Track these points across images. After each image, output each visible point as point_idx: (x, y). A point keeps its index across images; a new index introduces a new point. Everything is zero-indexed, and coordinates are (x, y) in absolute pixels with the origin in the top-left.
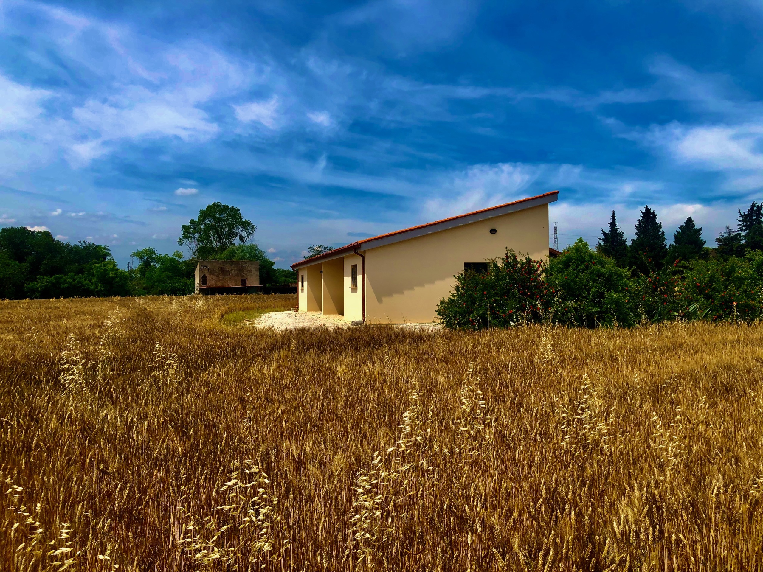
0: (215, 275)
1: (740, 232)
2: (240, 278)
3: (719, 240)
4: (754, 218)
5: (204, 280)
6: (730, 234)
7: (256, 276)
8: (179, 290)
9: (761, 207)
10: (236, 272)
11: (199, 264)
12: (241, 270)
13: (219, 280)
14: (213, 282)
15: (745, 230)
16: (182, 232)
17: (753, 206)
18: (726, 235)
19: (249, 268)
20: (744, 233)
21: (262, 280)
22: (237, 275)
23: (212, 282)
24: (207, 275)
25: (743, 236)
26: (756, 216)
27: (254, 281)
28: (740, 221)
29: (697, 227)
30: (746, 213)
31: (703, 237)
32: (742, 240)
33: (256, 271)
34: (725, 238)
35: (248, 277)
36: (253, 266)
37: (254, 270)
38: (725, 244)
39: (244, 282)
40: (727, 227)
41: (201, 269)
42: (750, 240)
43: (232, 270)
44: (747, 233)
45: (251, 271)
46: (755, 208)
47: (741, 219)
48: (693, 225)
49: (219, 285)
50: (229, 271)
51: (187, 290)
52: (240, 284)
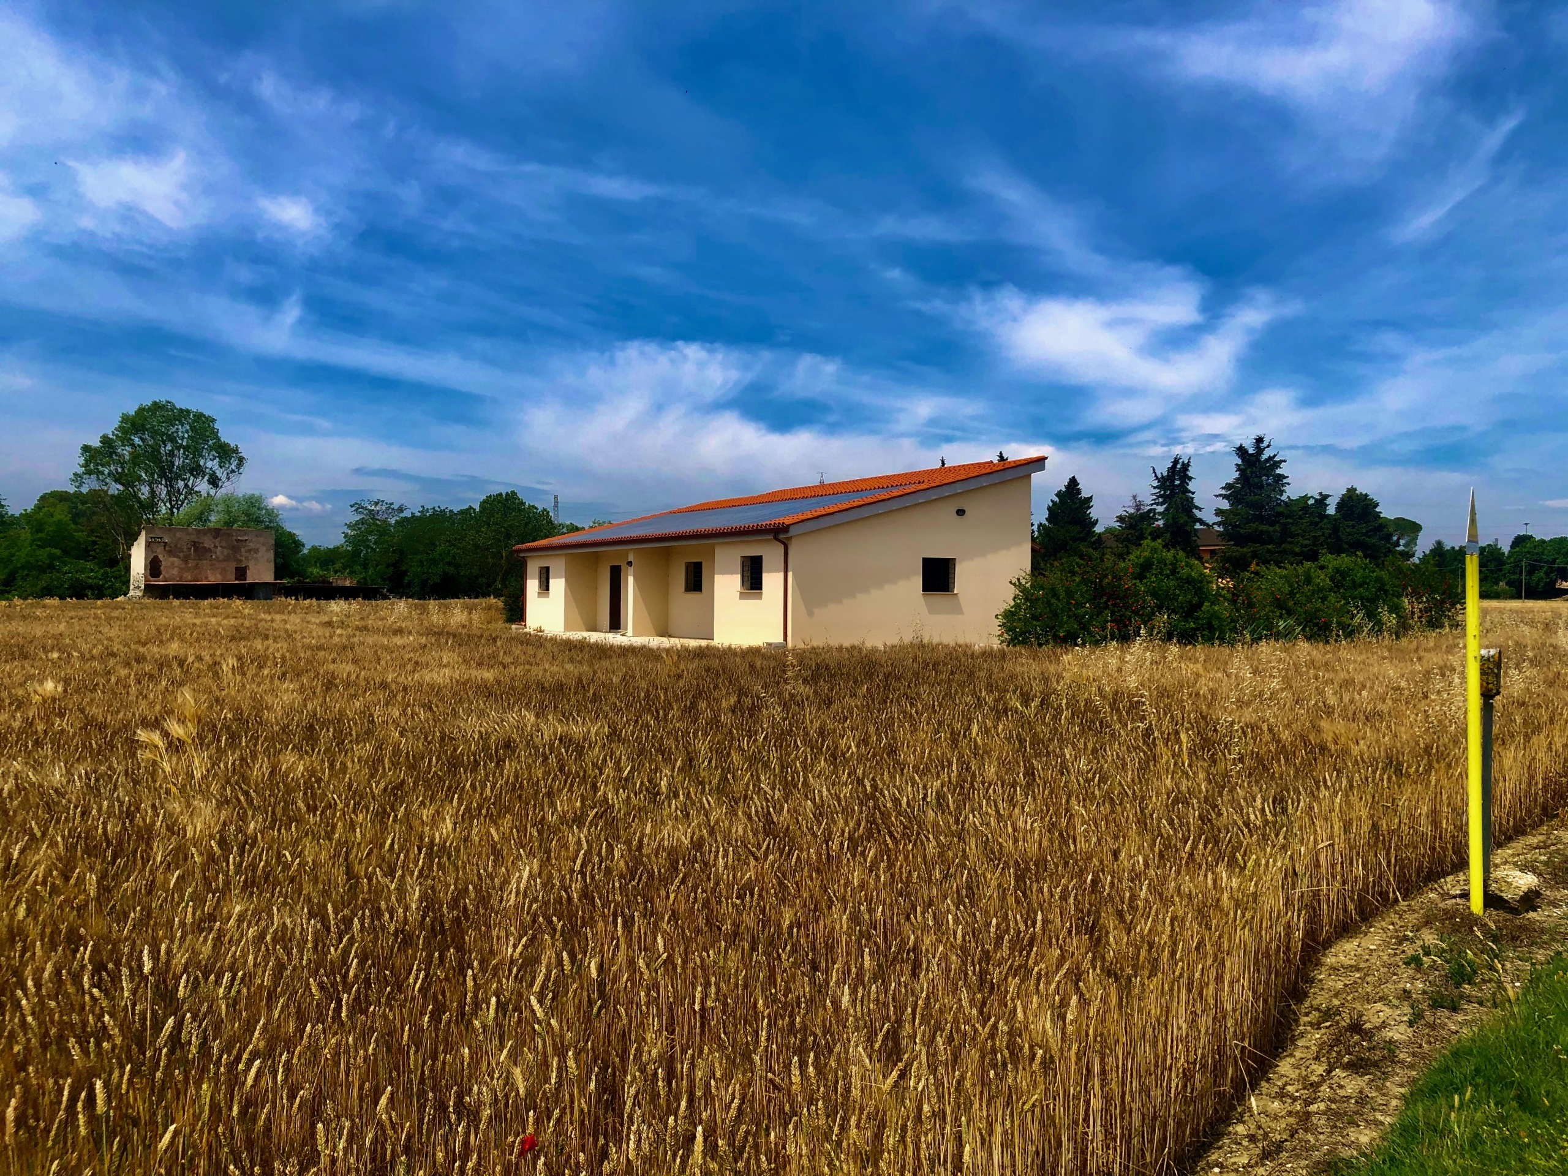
0: (178, 557)
1: (1154, 506)
2: (233, 565)
3: (1121, 519)
4: (1177, 482)
5: (153, 567)
6: (1138, 510)
7: (268, 561)
8: (91, 587)
9: (1188, 465)
10: (226, 552)
11: (143, 533)
12: (235, 548)
13: (189, 569)
14: (175, 572)
15: (1162, 504)
16: (82, 461)
17: (1176, 461)
18: (1132, 511)
19: (252, 545)
20: (1160, 509)
21: (280, 571)
22: (227, 559)
23: (173, 572)
24: (161, 557)
25: (1160, 514)
26: (1180, 479)
27: (262, 572)
28: (1155, 488)
29: (1085, 494)
30: (1165, 474)
31: (1094, 513)
32: (1157, 520)
33: (267, 550)
34: (1131, 516)
35: (251, 564)
36: (261, 539)
37: (263, 550)
38: (1131, 527)
39: (241, 572)
40: (1134, 497)
41: (148, 545)
42: (1171, 521)
43: (216, 547)
44: (1166, 509)
45: (257, 551)
46: (1179, 466)
47: (1156, 483)
48: (1079, 491)
49: (188, 579)
50: (209, 550)
51: (109, 587)
52: (233, 577)
